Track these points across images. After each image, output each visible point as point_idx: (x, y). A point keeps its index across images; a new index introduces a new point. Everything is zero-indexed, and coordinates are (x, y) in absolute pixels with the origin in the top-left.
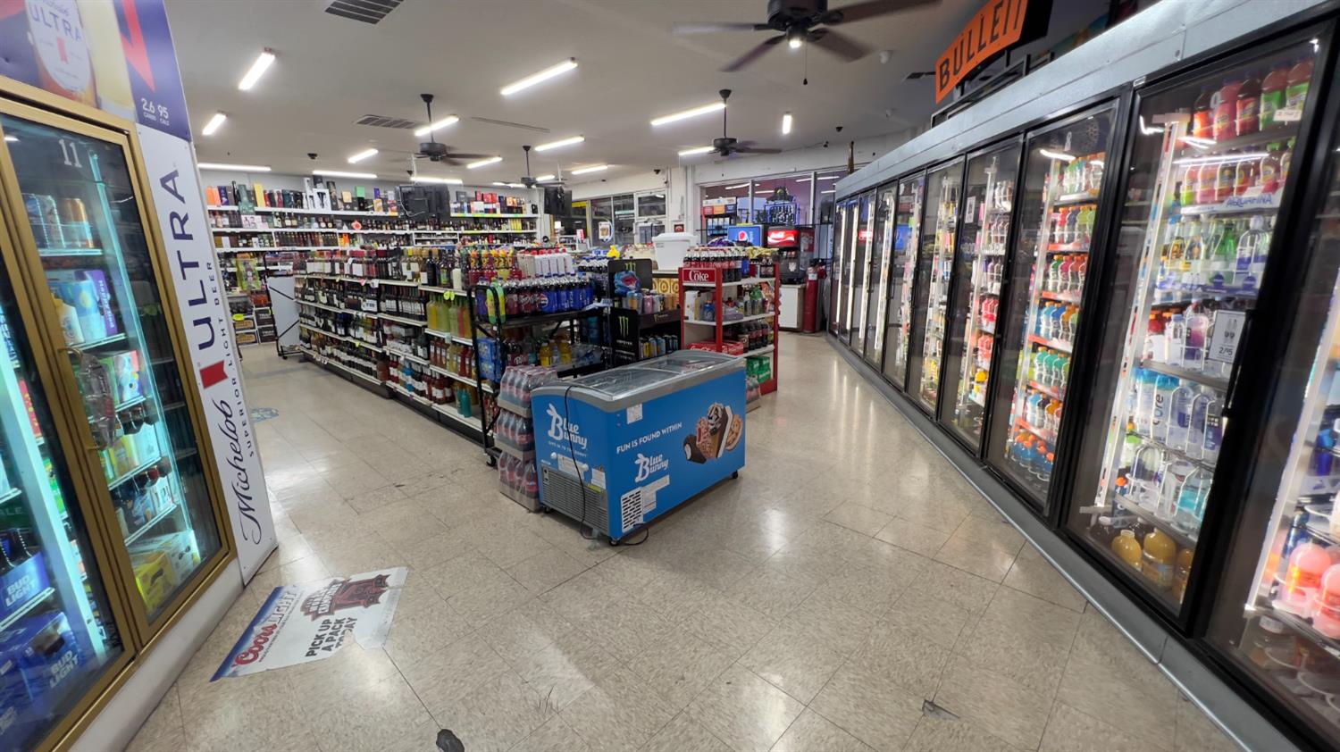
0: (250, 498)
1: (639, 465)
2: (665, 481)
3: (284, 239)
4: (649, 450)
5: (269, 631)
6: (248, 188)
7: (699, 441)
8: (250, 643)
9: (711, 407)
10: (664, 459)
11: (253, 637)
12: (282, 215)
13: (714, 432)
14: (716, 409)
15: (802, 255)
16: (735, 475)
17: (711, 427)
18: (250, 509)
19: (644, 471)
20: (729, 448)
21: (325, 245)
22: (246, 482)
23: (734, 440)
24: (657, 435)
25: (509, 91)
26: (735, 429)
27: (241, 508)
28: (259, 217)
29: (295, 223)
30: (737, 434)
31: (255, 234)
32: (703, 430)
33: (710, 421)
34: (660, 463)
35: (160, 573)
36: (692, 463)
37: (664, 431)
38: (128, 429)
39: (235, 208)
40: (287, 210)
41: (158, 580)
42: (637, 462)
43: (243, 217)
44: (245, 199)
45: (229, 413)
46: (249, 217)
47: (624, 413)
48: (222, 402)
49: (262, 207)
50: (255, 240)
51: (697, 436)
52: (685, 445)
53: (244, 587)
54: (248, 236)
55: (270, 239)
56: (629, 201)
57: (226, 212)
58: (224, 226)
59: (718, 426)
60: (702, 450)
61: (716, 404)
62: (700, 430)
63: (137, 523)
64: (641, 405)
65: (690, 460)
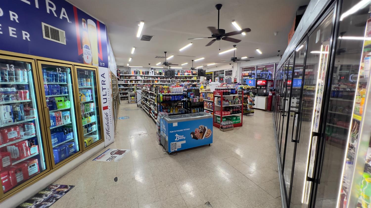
0: (109, 131)
1: (176, 137)
2: (184, 142)
3: (144, 81)
4: (179, 134)
5: (104, 155)
6: (139, 71)
7: (196, 134)
8: (100, 156)
9: (200, 126)
10: (184, 136)
11: (101, 155)
12: (145, 76)
13: (201, 132)
14: (202, 127)
15: (268, 88)
16: (209, 145)
17: (200, 131)
18: (109, 133)
19: (178, 139)
20: (206, 137)
21: (152, 83)
22: (109, 128)
23: (208, 135)
24: (182, 130)
25: (181, 50)
26: (209, 133)
27: (107, 133)
28: (140, 77)
29: (147, 78)
30: (209, 134)
31: (139, 80)
32: (197, 131)
33: (200, 129)
34: (182, 137)
35: (91, 141)
36: (193, 139)
37: (184, 130)
38: (90, 116)
39: (136, 75)
40: (145, 75)
41: (90, 142)
42: (176, 136)
43: (137, 77)
44: (138, 73)
45: (107, 115)
46: (138, 77)
47: (172, 124)
48: (106, 113)
49: (141, 75)
50: (139, 81)
51: (195, 132)
52: (191, 134)
53: (105, 147)
54: (138, 81)
55: (142, 81)
56: (223, 72)
57: (135, 76)
58: (134, 79)
59: (203, 131)
60: (196, 136)
61: (202, 125)
62: (196, 131)
63: (89, 131)
64: (177, 123)
65: (193, 138)
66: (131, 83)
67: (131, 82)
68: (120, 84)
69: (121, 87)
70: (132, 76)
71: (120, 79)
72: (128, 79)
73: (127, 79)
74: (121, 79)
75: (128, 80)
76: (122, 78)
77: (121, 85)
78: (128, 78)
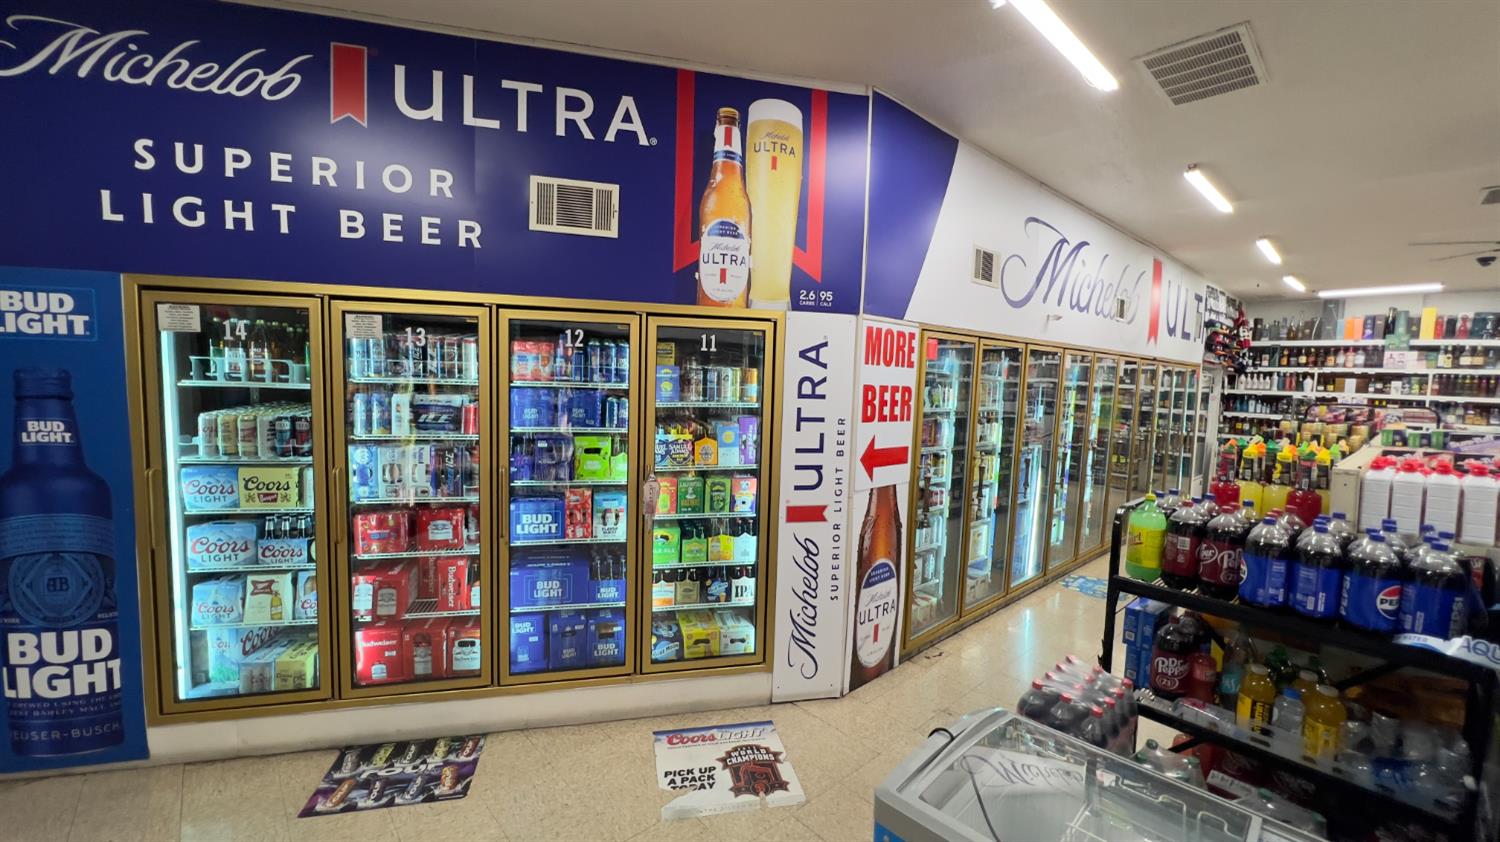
0: (813, 635)
3: (1448, 384)
5: (713, 738)
6: (1413, 314)
12: (1457, 351)
18: (807, 643)
22: (813, 618)
27: (793, 636)
28: (1415, 354)
29: (1479, 360)
31: (1399, 377)
39: (1379, 342)
40: (1468, 343)
43: (1387, 354)
44: (1401, 329)
45: (815, 551)
46: (1396, 354)
49: (1427, 338)
50: (1396, 384)
53: (772, 703)
54: (1386, 379)
55: (1423, 383)
57: (1365, 349)
58: (1355, 366)
63: (710, 598)
66: (1325, 390)
67: (1331, 387)
68: (1250, 396)
69: (1251, 409)
70: (1346, 349)
71: (1254, 365)
72: (1306, 365)
73: (1299, 365)
74: (1260, 369)
75: (1305, 375)
76: (1265, 363)
77: (1252, 403)
78: (1312, 359)
